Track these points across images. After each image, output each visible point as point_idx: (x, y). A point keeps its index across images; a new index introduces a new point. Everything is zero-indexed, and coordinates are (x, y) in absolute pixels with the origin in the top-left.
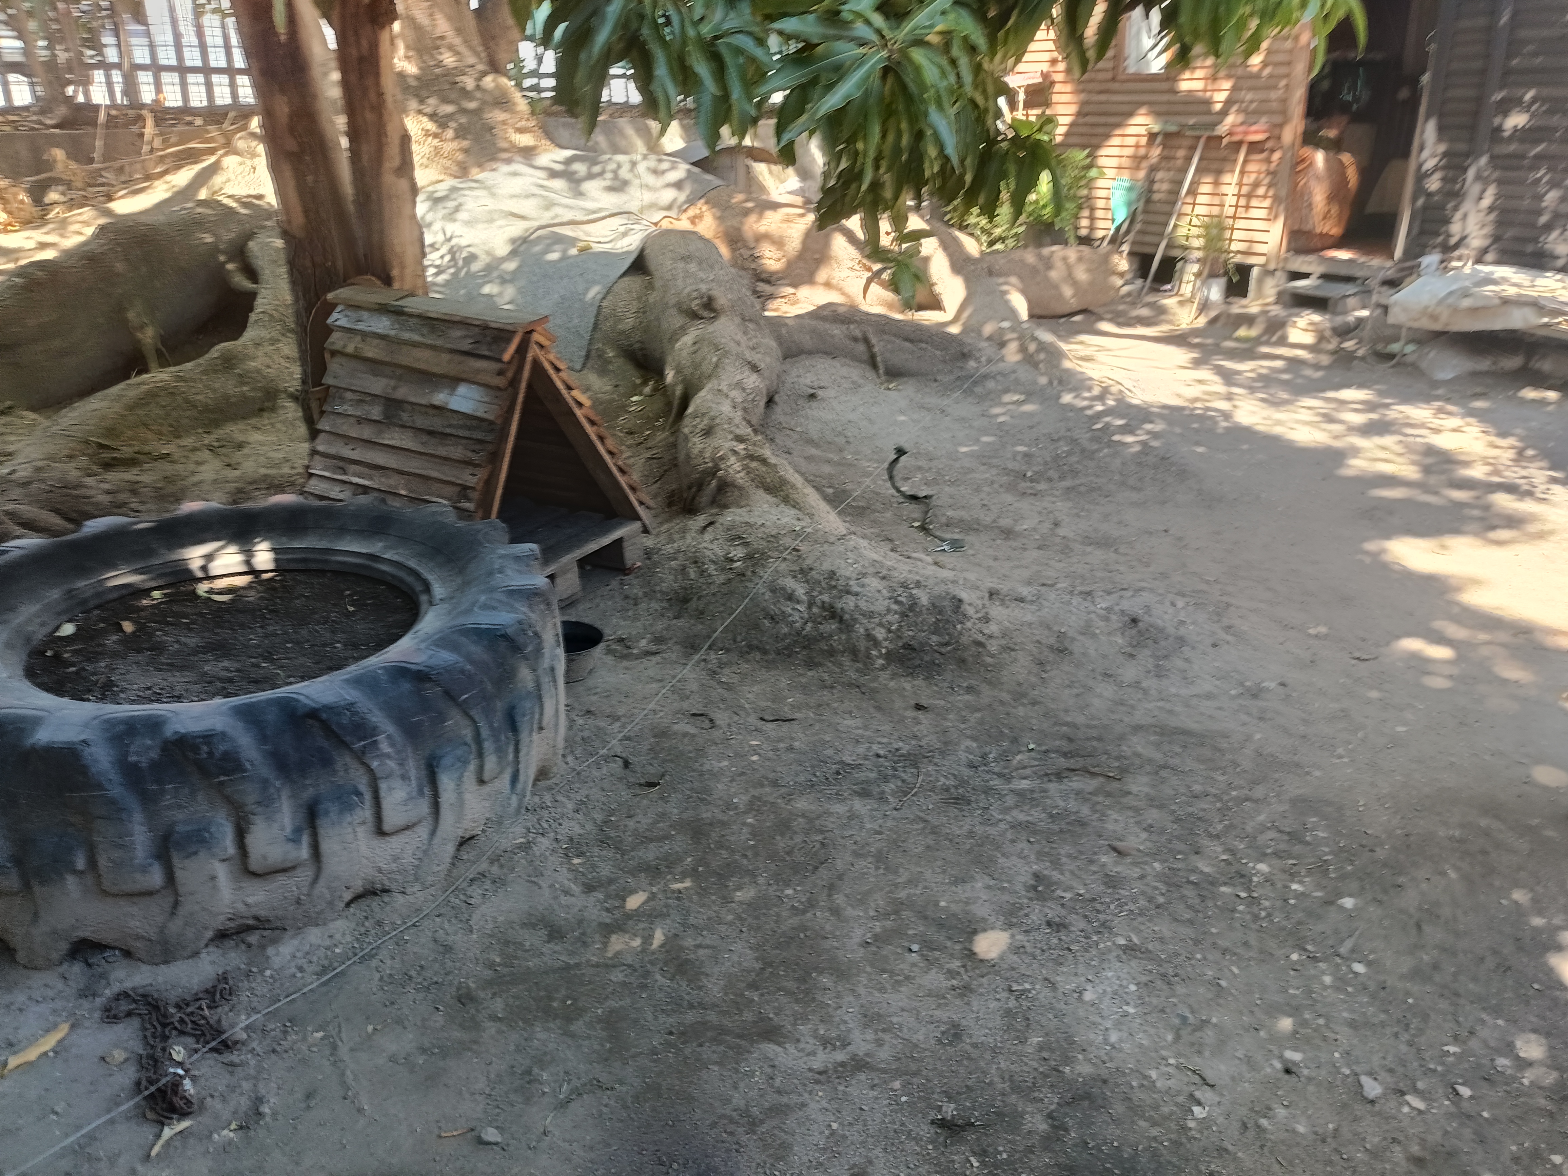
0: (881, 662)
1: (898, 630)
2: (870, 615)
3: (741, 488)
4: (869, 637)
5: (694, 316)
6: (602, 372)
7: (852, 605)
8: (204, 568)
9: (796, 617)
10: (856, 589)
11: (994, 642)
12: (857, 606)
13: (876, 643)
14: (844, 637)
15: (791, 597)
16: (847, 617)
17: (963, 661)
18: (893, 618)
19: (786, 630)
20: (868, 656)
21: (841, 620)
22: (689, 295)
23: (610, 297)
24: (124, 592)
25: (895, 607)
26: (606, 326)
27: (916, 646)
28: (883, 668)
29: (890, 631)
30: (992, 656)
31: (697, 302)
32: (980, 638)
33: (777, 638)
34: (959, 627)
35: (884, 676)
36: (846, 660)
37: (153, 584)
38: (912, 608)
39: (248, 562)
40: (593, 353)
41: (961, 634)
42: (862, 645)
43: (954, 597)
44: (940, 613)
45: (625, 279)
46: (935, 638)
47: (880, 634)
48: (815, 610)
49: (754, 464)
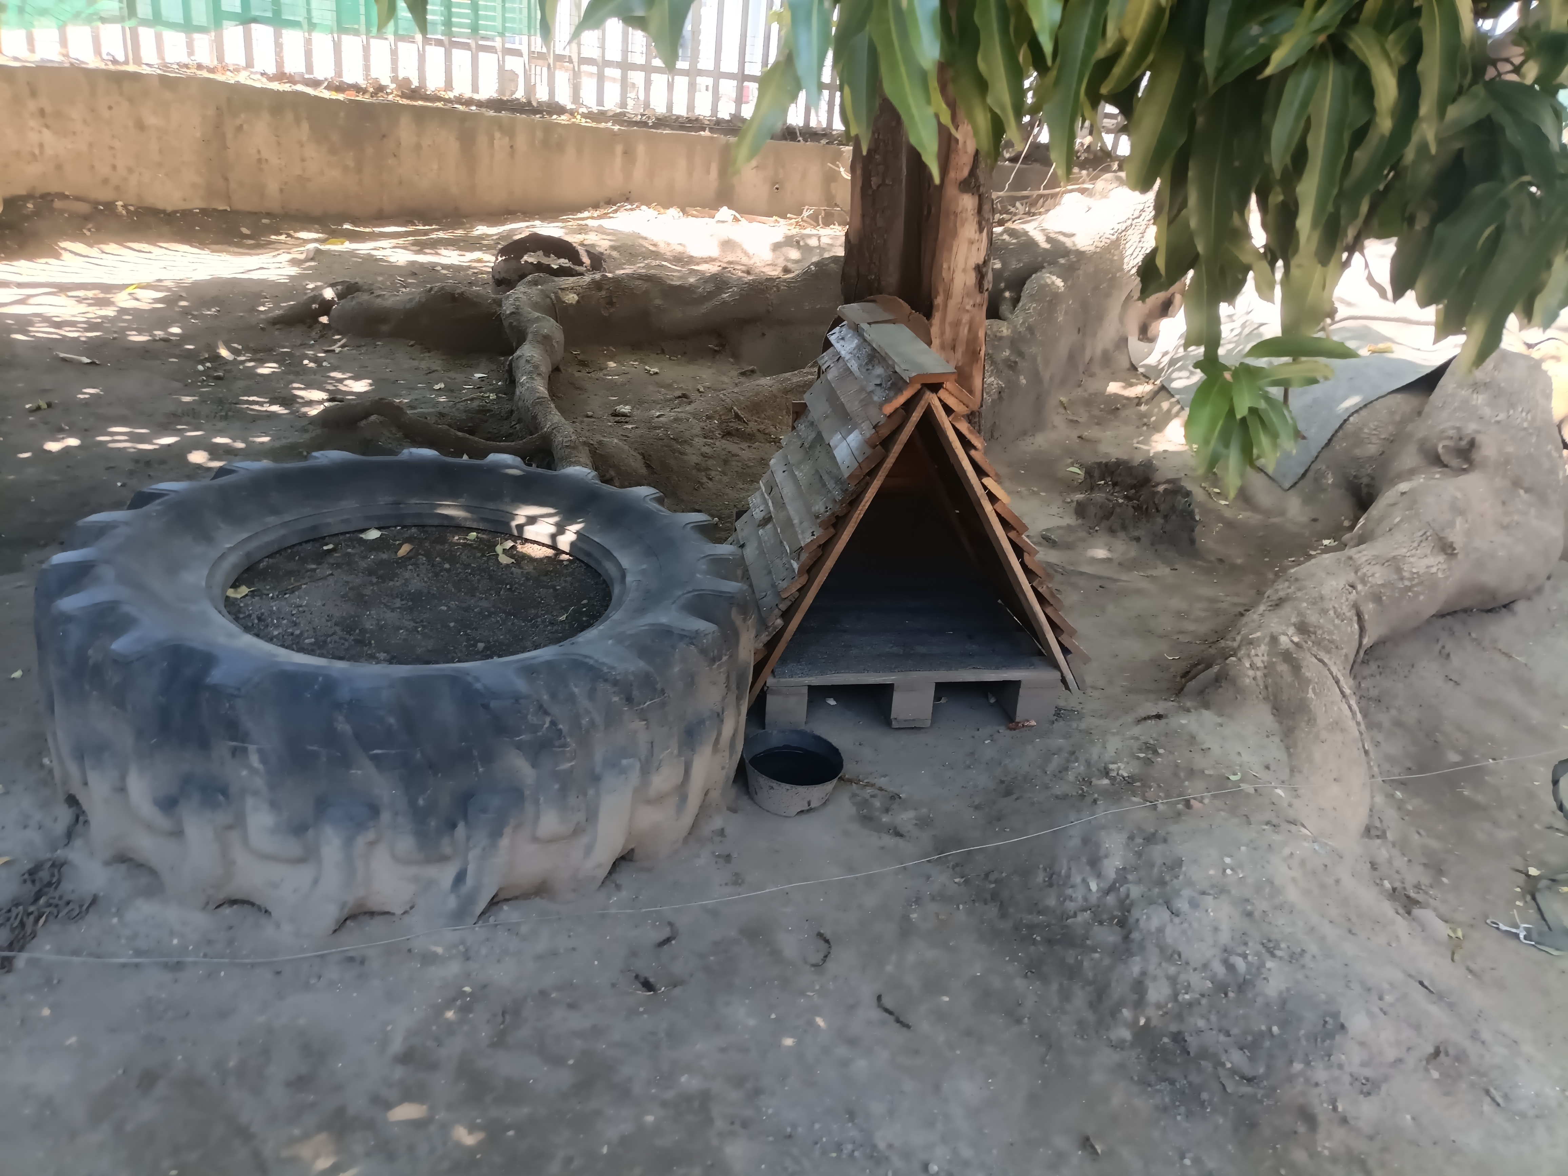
0: (1125, 1034)
1: (1190, 1004)
2: (1171, 955)
3: (1240, 691)
4: (1139, 987)
5: (1436, 460)
6: (1308, 499)
7: (1155, 923)
8: (520, 527)
9: (1079, 894)
10: (1182, 905)
11: (1340, 1133)
12: (1161, 930)
13: (1140, 1003)
14: (1107, 962)
15: (1094, 863)
16: (1135, 935)
17: (1253, 1125)
18: (1200, 983)
19: (1052, 902)
20: (1114, 1013)
21: (1126, 938)
22: (1443, 431)
23: (1364, 413)
24: (446, 523)
25: (1220, 970)
26: (1339, 446)
27: (1193, 1048)
28: (1118, 1046)
29: (1175, 996)
30: (1313, 1155)
31: (1447, 443)
32: (1322, 1109)
33: (1035, 907)
34: (1298, 1067)
35: (1107, 1057)
36: (1080, 997)
37: (475, 525)
38: (1243, 986)
39: (553, 537)
40: (1310, 474)
41: (1291, 1079)
42: (1119, 990)
43: (1336, 1015)
44: (1284, 1024)
45: (1399, 397)
46: (1236, 1058)
47: (1158, 992)
48: (1111, 899)
49: (1283, 668)
